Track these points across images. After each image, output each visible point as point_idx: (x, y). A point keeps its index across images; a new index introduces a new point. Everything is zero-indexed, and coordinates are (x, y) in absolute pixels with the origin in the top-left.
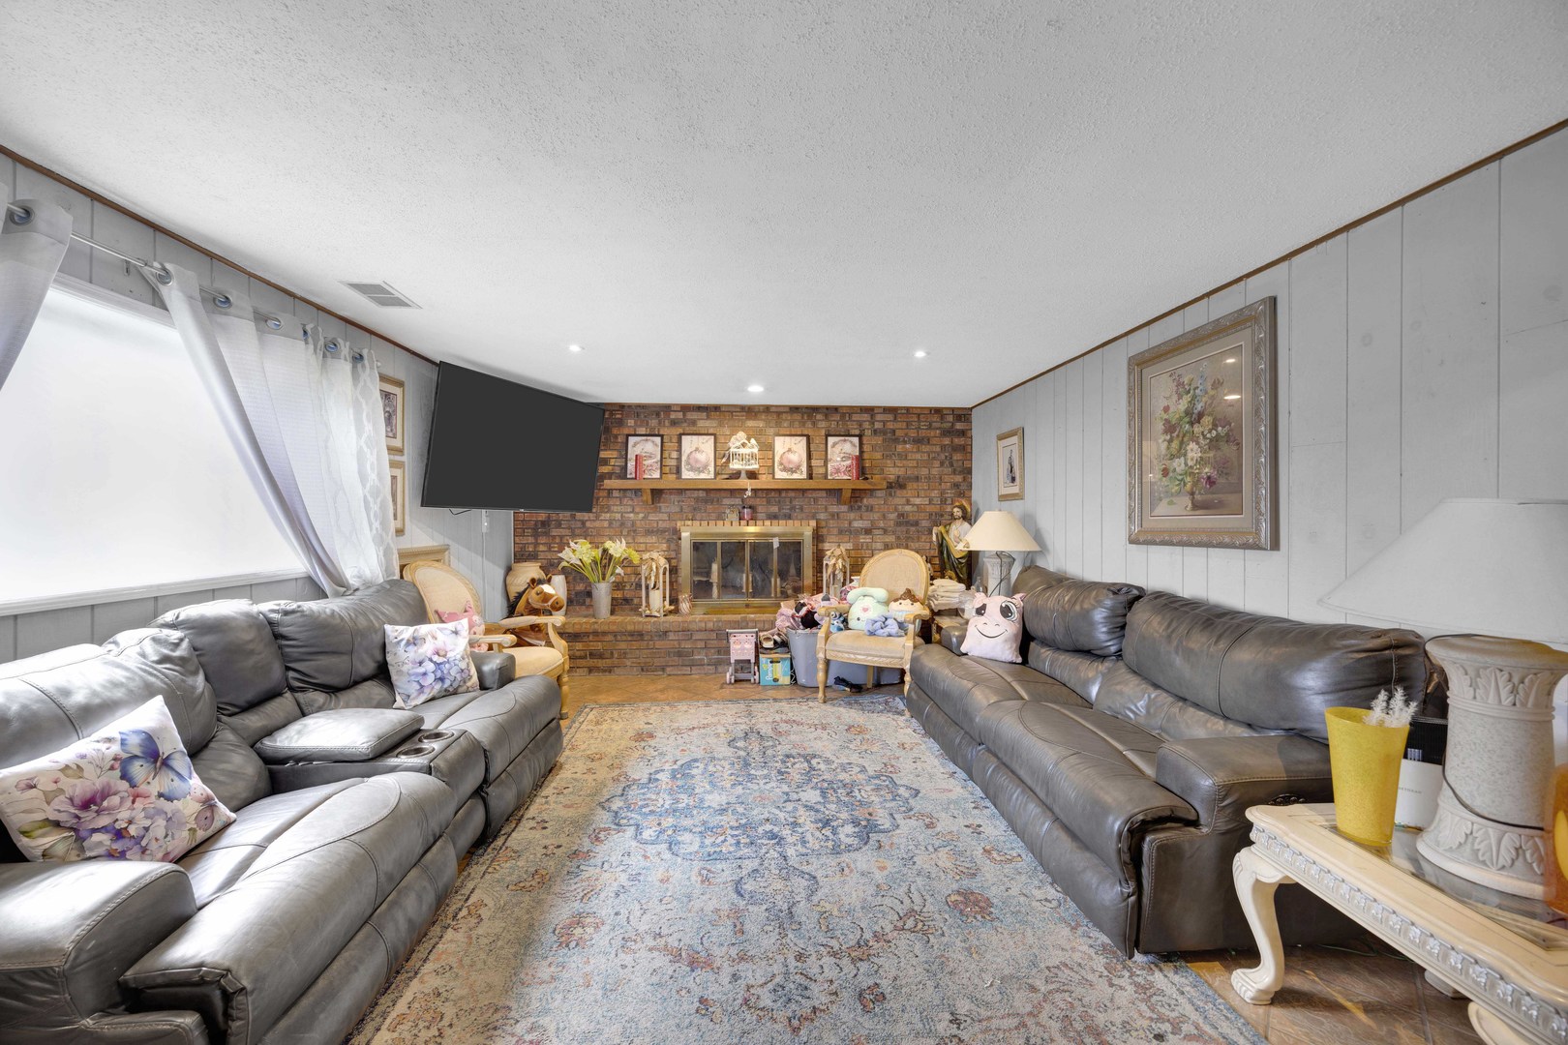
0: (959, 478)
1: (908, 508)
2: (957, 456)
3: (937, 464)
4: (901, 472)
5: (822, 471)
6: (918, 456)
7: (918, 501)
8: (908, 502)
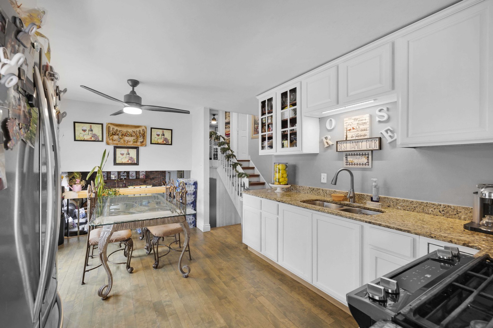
0: (163, 177)
1: (155, 183)
2: (163, 174)
3: (160, 175)
4: (153, 177)
5: (138, 177)
6: (156, 174)
7: (156, 181)
8: (154, 182)
